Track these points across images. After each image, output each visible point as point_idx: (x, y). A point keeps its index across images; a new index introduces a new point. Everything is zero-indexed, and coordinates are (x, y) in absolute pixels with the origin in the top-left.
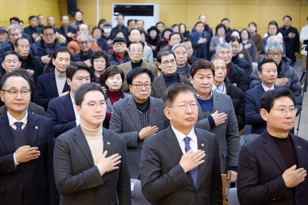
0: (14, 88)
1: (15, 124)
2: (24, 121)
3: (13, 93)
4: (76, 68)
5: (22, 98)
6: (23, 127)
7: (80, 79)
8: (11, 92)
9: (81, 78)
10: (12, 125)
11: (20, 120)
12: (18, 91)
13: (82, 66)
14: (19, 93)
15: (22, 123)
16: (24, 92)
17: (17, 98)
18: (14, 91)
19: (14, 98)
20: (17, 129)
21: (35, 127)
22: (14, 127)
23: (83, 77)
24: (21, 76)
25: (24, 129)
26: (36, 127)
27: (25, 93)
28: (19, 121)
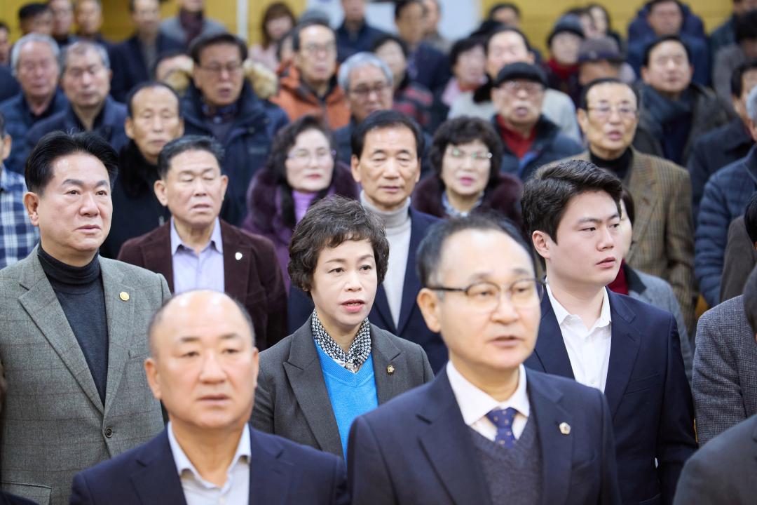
0: (483, 278)
1: (490, 416)
2: (520, 401)
3: (480, 297)
4: (568, 187)
5: (516, 316)
6: (519, 427)
7: (592, 229)
8: (476, 294)
9: (592, 225)
10: (475, 423)
11: (506, 399)
12: (499, 289)
13: (592, 179)
14: (504, 297)
15: (513, 412)
16: (521, 290)
17: (497, 317)
18: (483, 287)
19: (485, 317)
20: (499, 436)
21: (558, 425)
22: (488, 431)
23: (599, 222)
24: (497, 229)
25: (523, 434)
26: (565, 428)
27: (524, 294)
28: (504, 406)
